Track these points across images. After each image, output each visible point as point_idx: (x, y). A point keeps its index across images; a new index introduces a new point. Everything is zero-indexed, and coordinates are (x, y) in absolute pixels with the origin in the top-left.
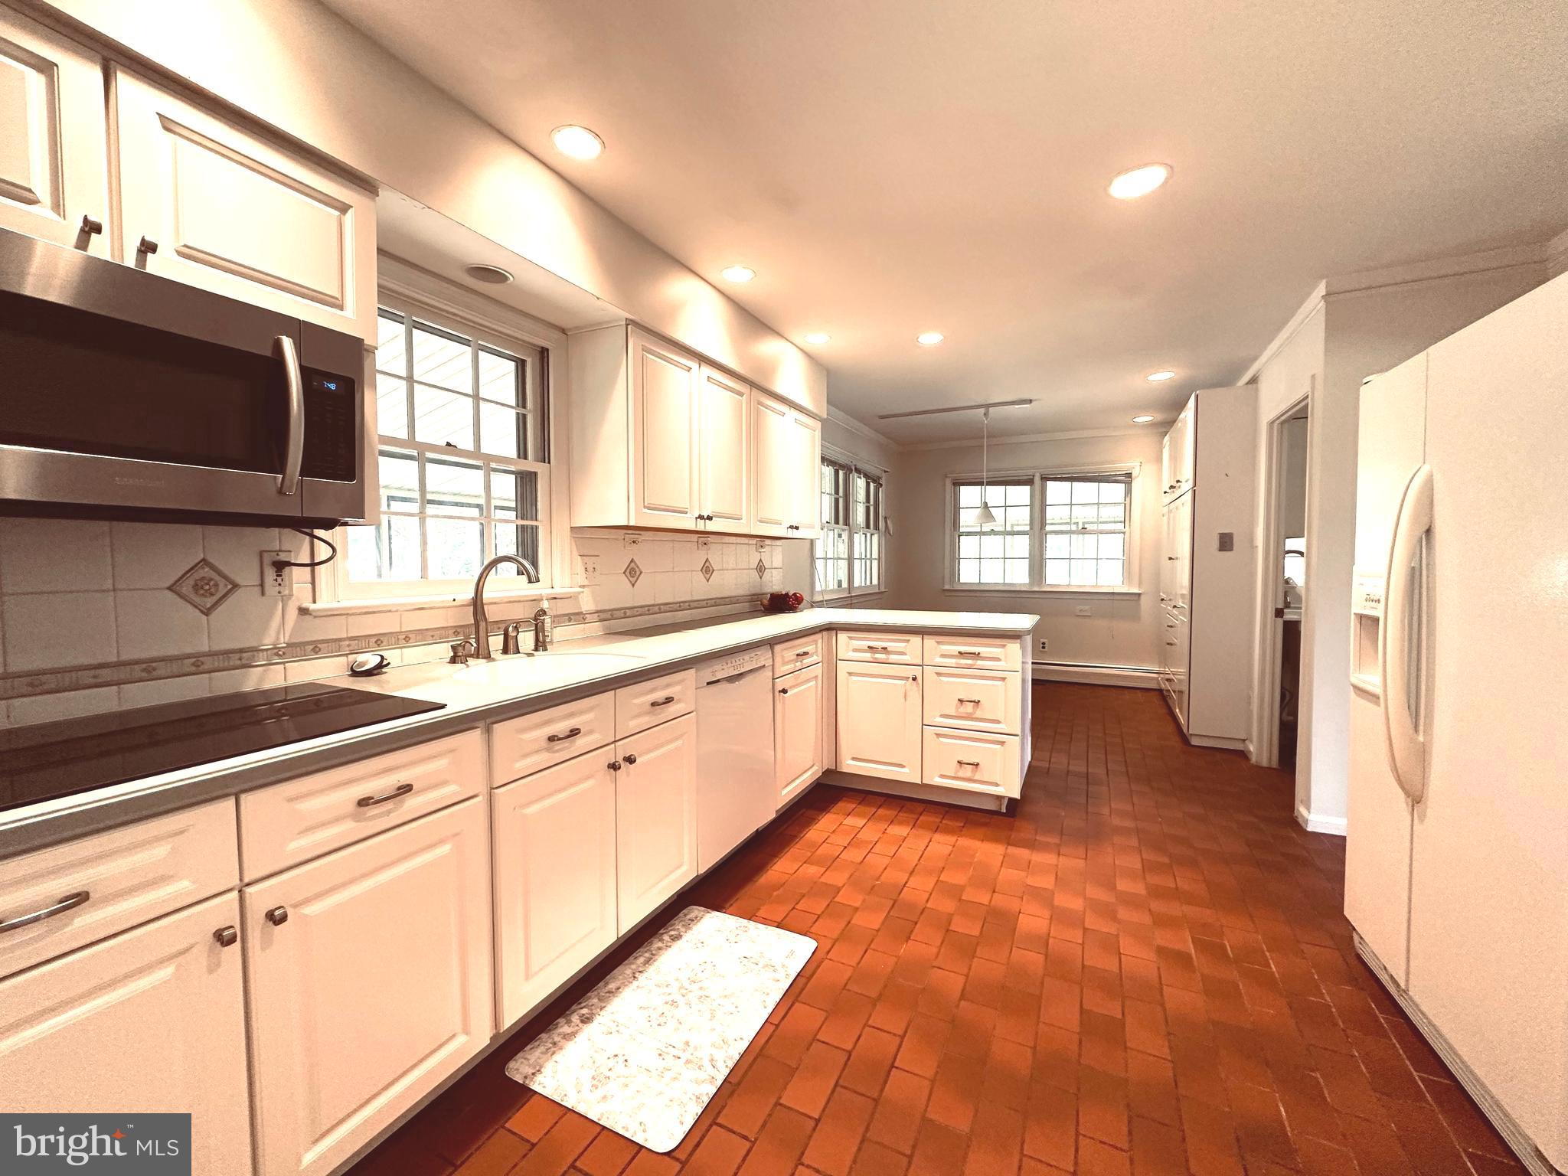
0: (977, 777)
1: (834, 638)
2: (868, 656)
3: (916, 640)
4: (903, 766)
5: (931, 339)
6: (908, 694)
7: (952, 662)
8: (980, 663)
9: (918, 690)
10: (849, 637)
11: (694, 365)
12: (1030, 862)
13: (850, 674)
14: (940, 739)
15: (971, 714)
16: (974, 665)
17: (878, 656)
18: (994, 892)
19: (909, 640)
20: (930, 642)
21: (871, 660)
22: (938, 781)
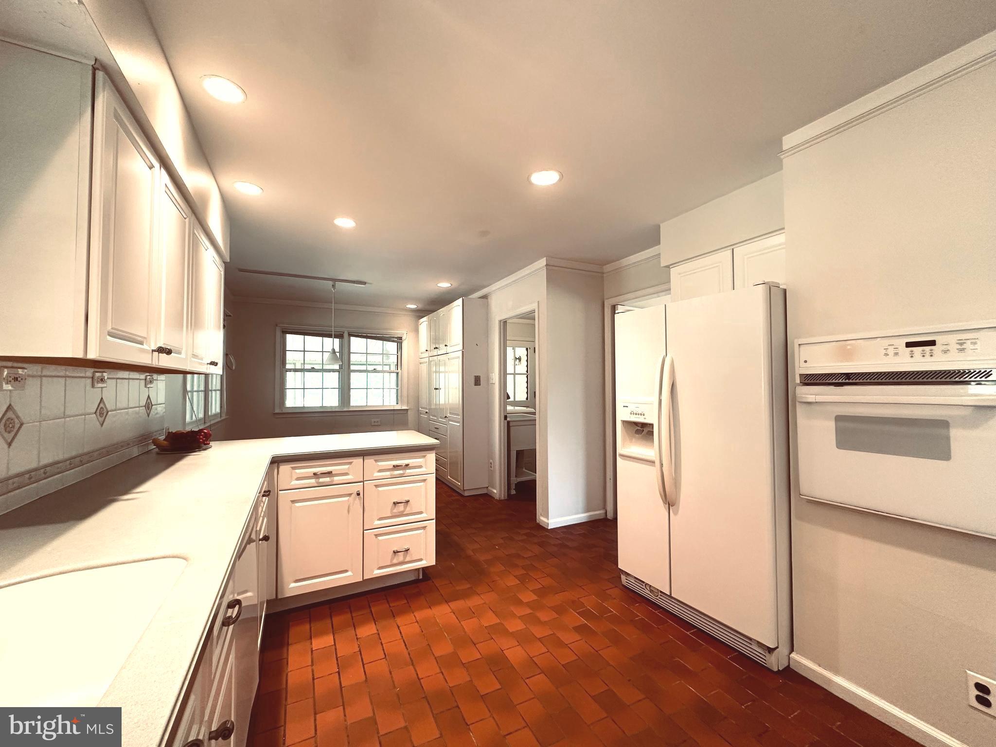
0: (408, 559)
1: (276, 471)
2: (313, 481)
3: (358, 461)
4: (346, 571)
5: (345, 223)
6: (351, 508)
7: (388, 473)
8: (408, 471)
9: (360, 503)
10: (292, 468)
11: (157, 164)
12: (470, 608)
13: (293, 502)
14: (379, 538)
15: (403, 511)
16: (404, 474)
17: (321, 480)
18: (475, 645)
19: (352, 462)
20: (370, 461)
21: (316, 485)
22: (378, 573)
